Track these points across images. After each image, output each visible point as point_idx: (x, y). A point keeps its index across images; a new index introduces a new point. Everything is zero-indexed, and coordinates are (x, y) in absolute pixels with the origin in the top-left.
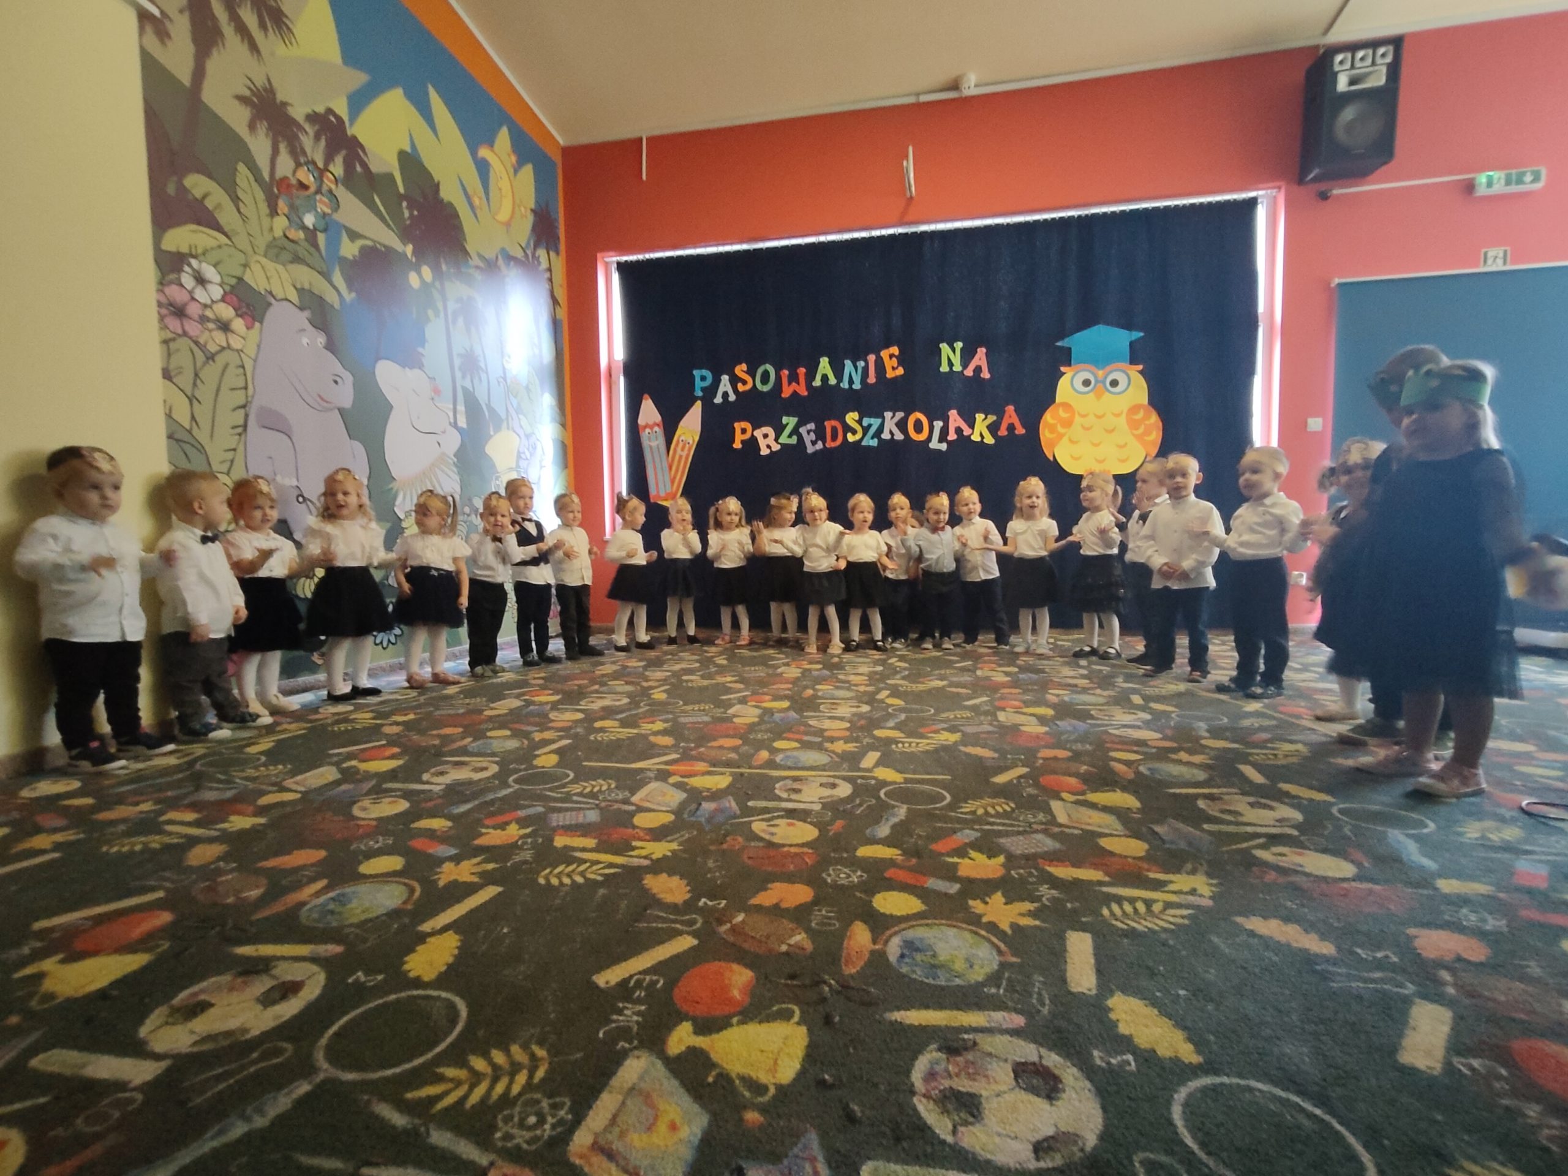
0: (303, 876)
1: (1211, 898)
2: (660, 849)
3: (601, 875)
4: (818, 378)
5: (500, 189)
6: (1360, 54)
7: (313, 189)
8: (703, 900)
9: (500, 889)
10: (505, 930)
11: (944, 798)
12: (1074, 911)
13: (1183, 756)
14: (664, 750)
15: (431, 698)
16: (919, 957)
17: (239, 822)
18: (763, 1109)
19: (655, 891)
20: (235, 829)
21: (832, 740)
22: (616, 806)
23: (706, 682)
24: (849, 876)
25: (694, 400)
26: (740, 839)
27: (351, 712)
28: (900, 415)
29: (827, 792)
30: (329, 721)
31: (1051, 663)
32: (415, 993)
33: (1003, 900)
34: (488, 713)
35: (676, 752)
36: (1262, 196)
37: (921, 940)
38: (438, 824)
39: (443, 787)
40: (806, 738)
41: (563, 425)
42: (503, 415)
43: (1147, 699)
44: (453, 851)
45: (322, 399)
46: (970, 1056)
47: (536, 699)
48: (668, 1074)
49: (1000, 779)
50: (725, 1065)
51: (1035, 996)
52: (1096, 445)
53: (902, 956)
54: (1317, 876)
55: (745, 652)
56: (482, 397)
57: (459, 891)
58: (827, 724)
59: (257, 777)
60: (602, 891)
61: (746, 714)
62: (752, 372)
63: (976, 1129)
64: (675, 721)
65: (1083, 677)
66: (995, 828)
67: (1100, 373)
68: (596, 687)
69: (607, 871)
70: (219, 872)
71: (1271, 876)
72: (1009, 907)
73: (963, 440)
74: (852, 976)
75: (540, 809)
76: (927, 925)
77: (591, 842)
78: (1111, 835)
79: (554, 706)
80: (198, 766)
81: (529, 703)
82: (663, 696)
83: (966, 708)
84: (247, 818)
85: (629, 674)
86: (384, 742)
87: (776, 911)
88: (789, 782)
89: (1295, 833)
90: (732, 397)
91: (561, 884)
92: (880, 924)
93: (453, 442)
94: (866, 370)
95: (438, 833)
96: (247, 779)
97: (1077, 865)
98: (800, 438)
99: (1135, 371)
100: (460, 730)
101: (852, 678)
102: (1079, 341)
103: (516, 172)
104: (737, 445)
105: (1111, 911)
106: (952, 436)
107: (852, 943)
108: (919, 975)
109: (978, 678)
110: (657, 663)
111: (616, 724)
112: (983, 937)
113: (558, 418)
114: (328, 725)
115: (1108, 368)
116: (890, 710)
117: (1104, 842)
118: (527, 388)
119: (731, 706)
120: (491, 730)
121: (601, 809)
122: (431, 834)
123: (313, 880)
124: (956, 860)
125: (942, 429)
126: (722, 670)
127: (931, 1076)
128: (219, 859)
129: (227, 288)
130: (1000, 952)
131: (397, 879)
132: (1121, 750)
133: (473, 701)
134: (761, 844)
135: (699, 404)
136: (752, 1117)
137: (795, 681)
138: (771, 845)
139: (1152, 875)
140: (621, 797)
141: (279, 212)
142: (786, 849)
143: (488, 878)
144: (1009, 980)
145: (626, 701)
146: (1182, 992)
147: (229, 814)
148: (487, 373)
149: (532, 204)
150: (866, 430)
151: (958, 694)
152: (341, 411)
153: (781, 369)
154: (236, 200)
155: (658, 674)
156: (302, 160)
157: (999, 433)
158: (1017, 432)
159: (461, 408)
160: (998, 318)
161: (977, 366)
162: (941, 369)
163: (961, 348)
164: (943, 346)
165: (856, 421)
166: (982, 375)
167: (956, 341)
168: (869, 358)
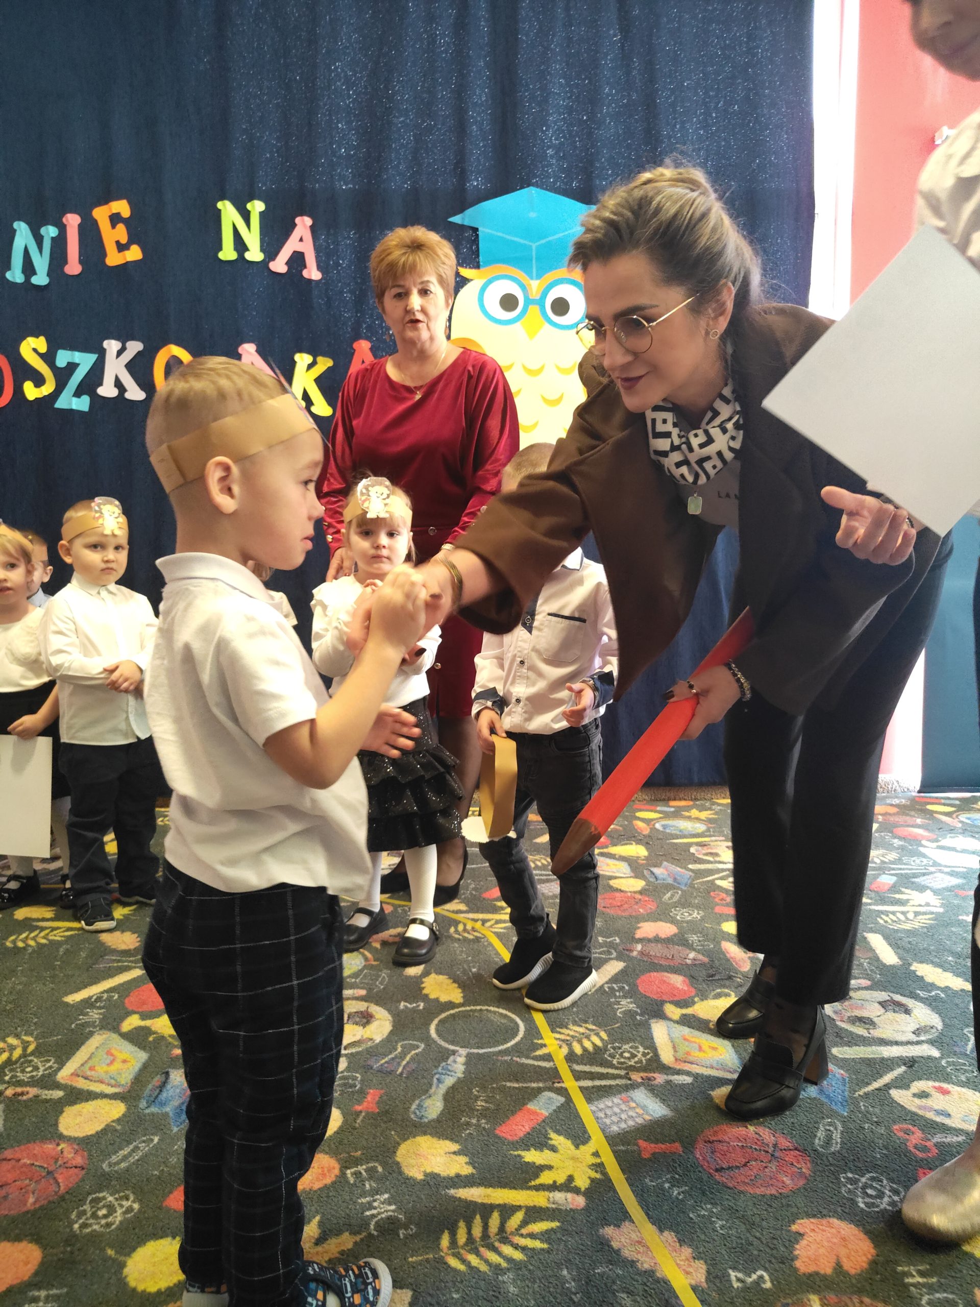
28: (135, 347)
67: (535, 286)
102: (494, 217)
115: (549, 276)
150: (63, 376)
160: (335, 156)
161: (295, 252)
162: (222, 256)
163: (261, 213)
164: (224, 205)
165: (41, 356)
166: (305, 273)
167: (251, 199)
168: (67, 220)
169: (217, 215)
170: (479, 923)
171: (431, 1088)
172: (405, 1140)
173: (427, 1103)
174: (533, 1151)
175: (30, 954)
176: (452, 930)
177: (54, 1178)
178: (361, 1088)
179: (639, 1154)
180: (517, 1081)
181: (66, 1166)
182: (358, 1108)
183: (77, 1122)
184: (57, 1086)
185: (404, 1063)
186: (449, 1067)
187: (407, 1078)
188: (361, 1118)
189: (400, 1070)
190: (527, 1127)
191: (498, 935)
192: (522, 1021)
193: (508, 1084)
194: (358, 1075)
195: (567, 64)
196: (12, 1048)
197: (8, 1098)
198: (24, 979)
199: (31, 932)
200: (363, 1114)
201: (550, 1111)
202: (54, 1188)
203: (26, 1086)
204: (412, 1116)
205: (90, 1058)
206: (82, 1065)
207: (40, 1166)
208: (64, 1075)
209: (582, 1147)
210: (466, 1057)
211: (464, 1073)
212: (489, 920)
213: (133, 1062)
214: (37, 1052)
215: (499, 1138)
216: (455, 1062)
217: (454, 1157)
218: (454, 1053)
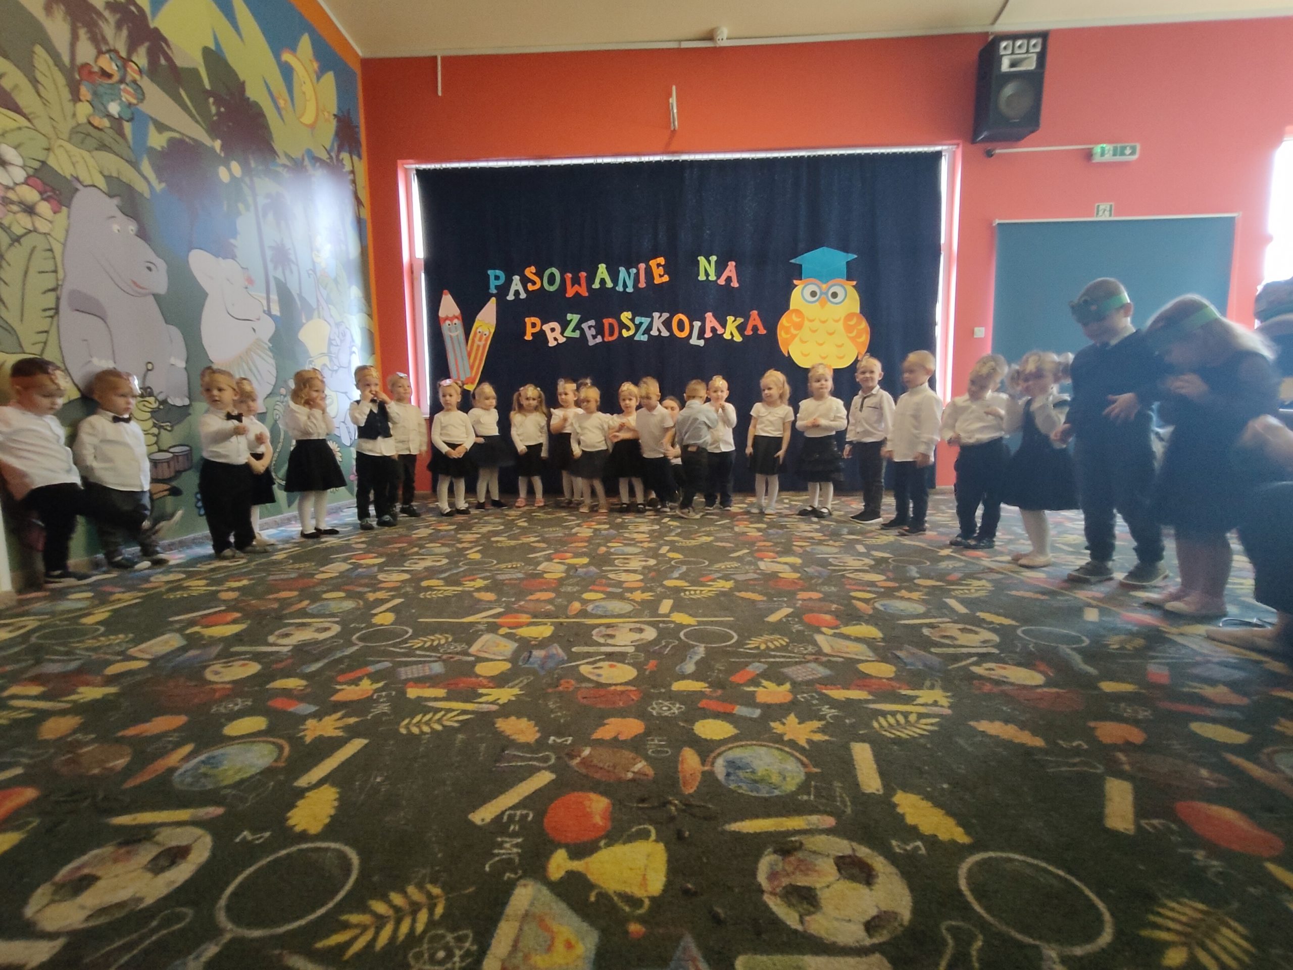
0: (170, 742)
1: (949, 707)
2: (506, 695)
3: (457, 721)
4: (597, 281)
5: (304, 93)
6: (1019, 43)
7: (116, 78)
8: (552, 738)
9: (365, 741)
10: (379, 780)
11: (732, 637)
12: (852, 725)
13: (904, 593)
14: (490, 605)
15: (260, 564)
16: (741, 774)
17: (90, 693)
18: (641, 920)
19: (508, 733)
20: (86, 700)
21: (632, 590)
22: (457, 657)
23: (513, 543)
24: (670, 709)
25: (489, 296)
26: (573, 682)
27: (182, 579)
28: (666, 315)
29: (637, 636)
30: (163, 589)
31: (790, 520)
32: (304, 846)
33: (797, 720)
34: (320, 576)
35: (500, 606)
36: (945, 150)
37: (741, 759)
38: (293, 683)
39: (290, 648)
40: (610, 589)
41: (370, 315)
42: (314, 306)
43: (870, 548)
44: (313, 708)
45: (135, 283)
46: (800, 855)
47: (362, 562)
48: (554, 897)
49: (773, 618)
50: (602, 885)
51: (838, 799)
52: (821, 345)
53: (728, 775)
54: (1018, 685)
55: (541, 515)
56: (294, 289)
57: (327, 747)
58: (624, 577)
59: (100, 647)
60: (460, 736)
61: (554, 570)
62: (540, 274)
63: (818, 917)
64: (492, 577)
65: (817, 531)
66: (778, 660)
67: (824, 286)
68: (416, 549)
69: (461, 718)
70: (80, 744)
71: (988, 687)
72: (802, 726)
73: (717, 338)
74: (691, 795)
75: (388, 664)
76: (742, 746)
77: (441, 692)
78: (867, 661)
79: (381, 567)
80: (33, 639)
81: (357, 566)
82: (478, 556)
83: (733, 559)
84: (97, 689)
85: (443, 537)
86: (223, 608)
87: (616, 743)
88: (602, 628)
89: (996, 651)
90: (523, 295)
91: (423, 733)
92: (706, 749)
93: (267, 329)
94: (637, 274)
95: (295, 693)
96: (87, 649)
97: (846, 687)
98: (582, 332)
99: (850, 286)
100: (295, 593)
101: (635, 536)
102: (808, 260)
103: (318, 78)
104: (528, 337)
105: (880, 724)
106: (708, 334)
107: (685, 766)
108: (744, 789)
109: (736, 533)
110: (465, 527)
111: (441, 582)
112: (788, 753)
113: (365, 309)
114: (161, 594)
115: (831, 283)
116: (673, 563)
117: (862, 667)
118: (336, 281)
119: (539, 563)
120: (325, 592)
121: (444, 661)
122: (287, 693)
123: (178, 745)
124: (752, 689)
125: (700, 327)
126: (525, 531)
127: (773, 876)
128: (75, 732)
129: (31, 171)
130: (803, 764)
131: (265, 739)
132: (860, 591)
133: (302, 565)
134: (591, 685)
135: (493, 300)
136: (635, 928)
137: (589, 540)
138: (599, 685)
139: (903, 692)
140: (459, 649)
141: (82, 98)
142: (613, 688)
143: (352, 732)
144: (816, 787)
145: (445, 561)
146: (945, 786)
147: (76, 686)
148: (297, 265)
149: (335, 110)
150: (638, 327)
151: (724, 547)
152: (156, 296)
153: (566, 273)
154: (35, 82)
155: (469, 537)
156: (104, 49)
157: (746, 333)
158: (759, 332)
159: (274, 297)
161: (728, 276)
162: (700, 278)
163: (715, 260)
164: (701, 258)
165: (629, 319)
166: (732, 285)
167: (712, 255)
168: (640, 266)
169: (698, 262)
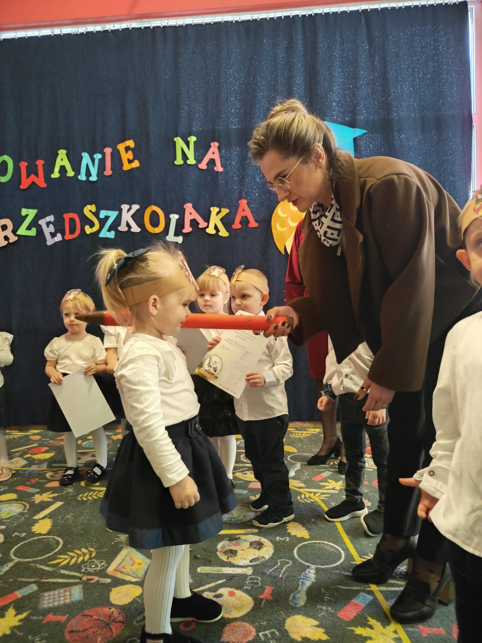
4: (57, 169)
73: (199, 233)
94: (102, 162)
106: (187, 229)
125: (177, 220)
150: (103, 222)
153: (20, 160)
157: (234, 227)
160: (229, 113)
161: (210, 159)
162: (176, 163)
163: (195, 142)
164: (177, 139)
165: (93, 213)
166: (215, 169)
168: (106, 151)
169: (174, 144)
170: (312, 494)
171: (298, 587)
172: (290, 616)
173: (298, 595)
174: (360, 628)
175: (89, 504)
176: (299, 497)
177: (110, 628)
178: (261, 585)
179: (421, 635)
180: (345, 585)
181: (114, 621)
182: (261, 597)
183: (118, 596)
184: (107, 576)
185: (282, 572)
186: (307, 575)
187: (285, 580)
188: (263, 602)
189: (281, 576)
190: (354, 613)
191: (323, 500)
192: (343, 550)
193: (341, 587)
194: (259, 578)
195: (342, 61)
196: (84, 554)
197: (85, 581)
198: (87, 517)
199: (89, 493)
200: (264, 600)
201: (366, 604)
202: (111, 634)
203: (93, 575)
204: (291, 603)
205: (122, 562)
206: (119, 565)
207: (102, 620)
208: (110, 570)
209: (387, 628)
210: (315, 570)
211: (315, 579)
212: (317, 493)
213: (144, 565)
214: (96, 557)
215: (340, 619)
216: (310, 572)
217: (316, 628)
218: (308, 567)
